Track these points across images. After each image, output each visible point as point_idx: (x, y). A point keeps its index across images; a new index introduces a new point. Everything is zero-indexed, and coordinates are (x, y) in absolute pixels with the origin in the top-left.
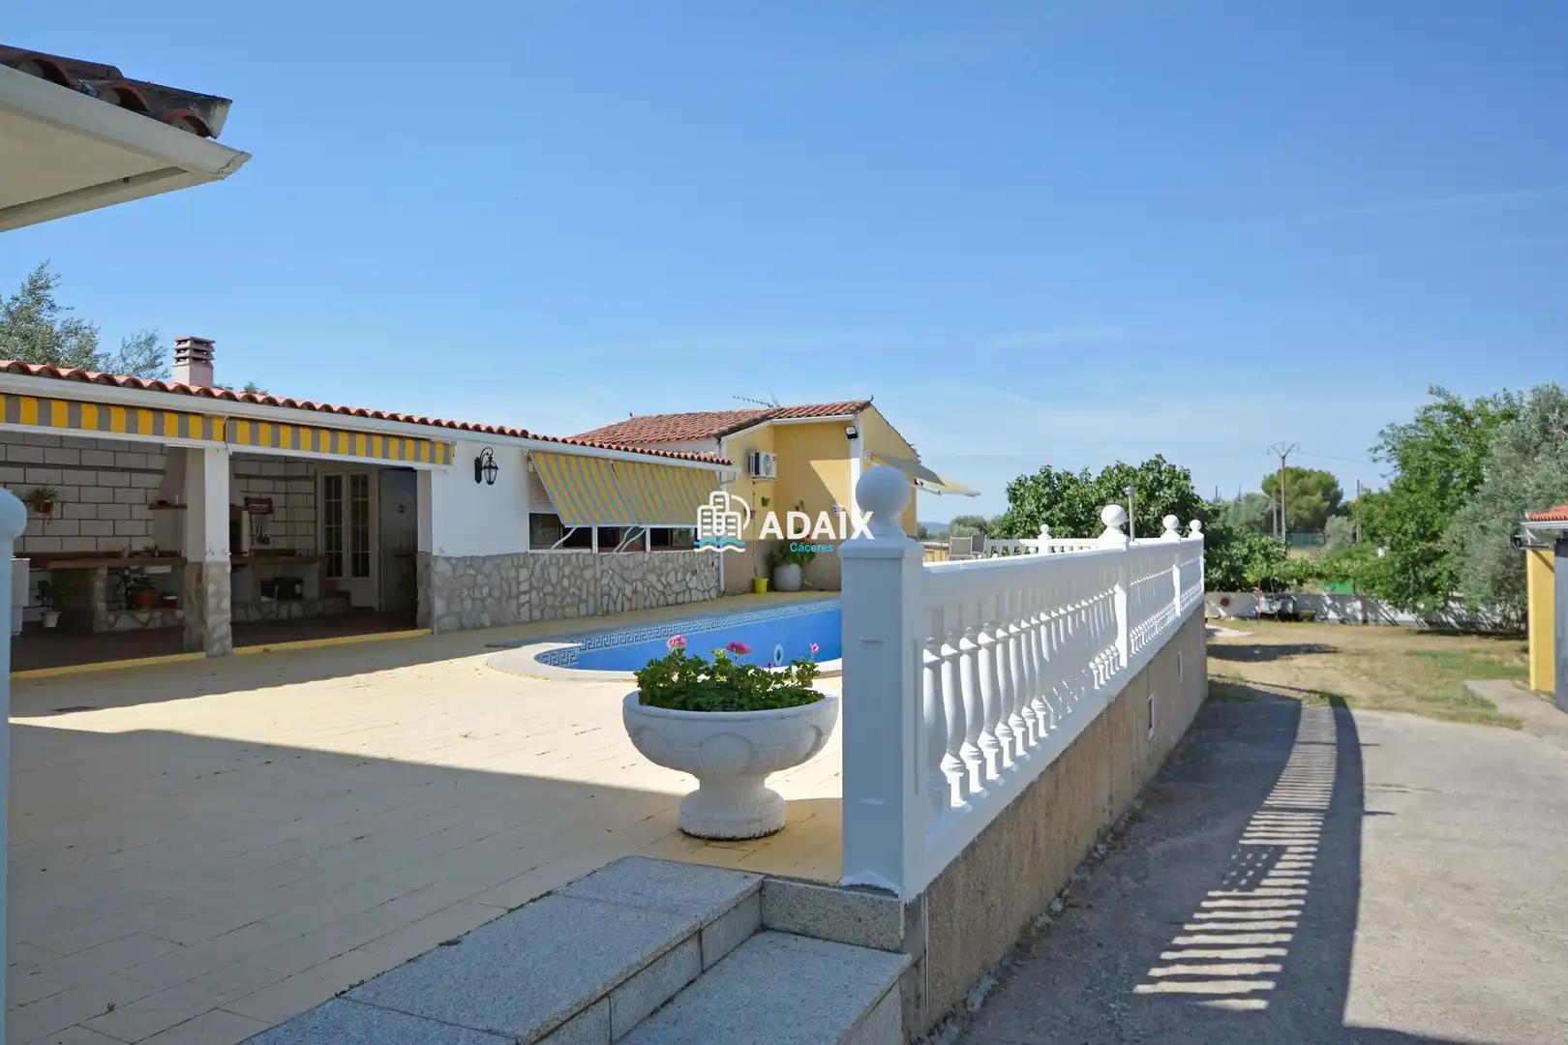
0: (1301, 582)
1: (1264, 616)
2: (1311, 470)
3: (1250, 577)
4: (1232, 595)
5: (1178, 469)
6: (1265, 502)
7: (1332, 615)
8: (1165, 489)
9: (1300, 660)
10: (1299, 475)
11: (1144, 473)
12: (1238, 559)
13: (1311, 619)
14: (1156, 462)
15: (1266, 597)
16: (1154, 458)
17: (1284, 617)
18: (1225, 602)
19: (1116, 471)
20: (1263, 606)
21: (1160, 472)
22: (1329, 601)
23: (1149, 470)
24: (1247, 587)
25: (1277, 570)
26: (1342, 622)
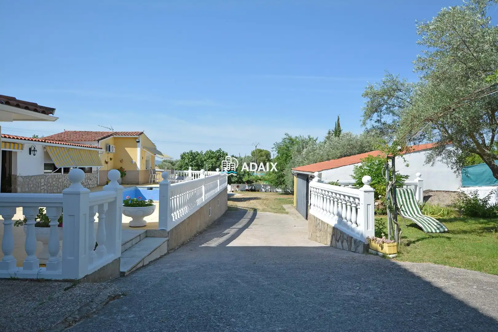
0: (256, 181)
1: (247, 190)
2: (264, 150)
3: (244, 180)
4: (240, 185)
5: (225, 152)
6: (251, 158)
7: (263, 190)
8: (222, 158)
9: (252, 201)
10: (261, 151)
11: (216, 153)
12: (241, 175)
13: (258, 191)
14: (219, 150)
15: (248, 185)
16: (219, 149)
17: (252, 190)
18: (238, 187)
19: (209, 152)
20: (247, 188)
21: (220, 153)
22: (263, 186)
23: (218, 152)
24: (244, 183)
25: (251, 178)
26: (265, 191)
